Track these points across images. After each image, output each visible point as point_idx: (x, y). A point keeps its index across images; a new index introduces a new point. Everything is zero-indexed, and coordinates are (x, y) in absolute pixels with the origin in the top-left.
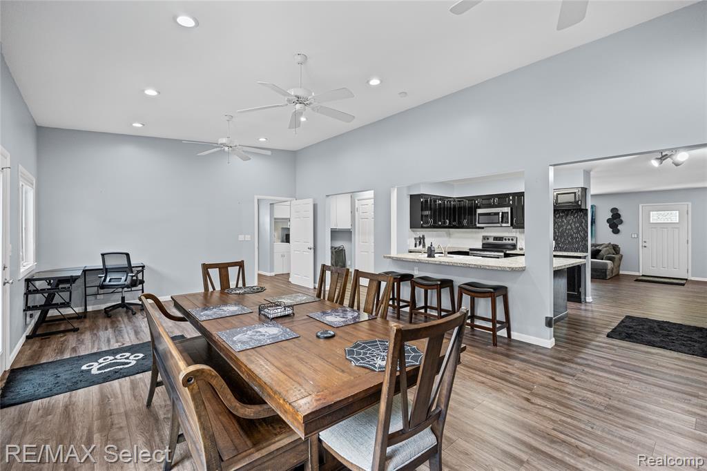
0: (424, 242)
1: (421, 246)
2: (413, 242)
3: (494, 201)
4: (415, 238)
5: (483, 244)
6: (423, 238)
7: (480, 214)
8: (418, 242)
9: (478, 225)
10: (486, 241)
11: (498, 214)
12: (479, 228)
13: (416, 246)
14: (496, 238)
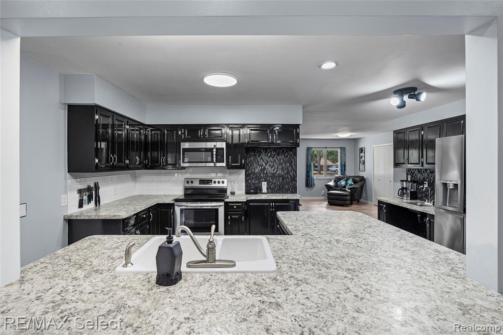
0: (98, 196)
1: (93, 202)
2: (77, 197)
3: (204, 133)
4: (80, 191)
5: (186, 189)
6: (97, 187)
7: (185, 150)
8: (85, 198)
9: (183, 165)
10: (190, 185)
11: (211, 150)
12: (184, 168)
13: (81, 206)
14: (202, 181)
